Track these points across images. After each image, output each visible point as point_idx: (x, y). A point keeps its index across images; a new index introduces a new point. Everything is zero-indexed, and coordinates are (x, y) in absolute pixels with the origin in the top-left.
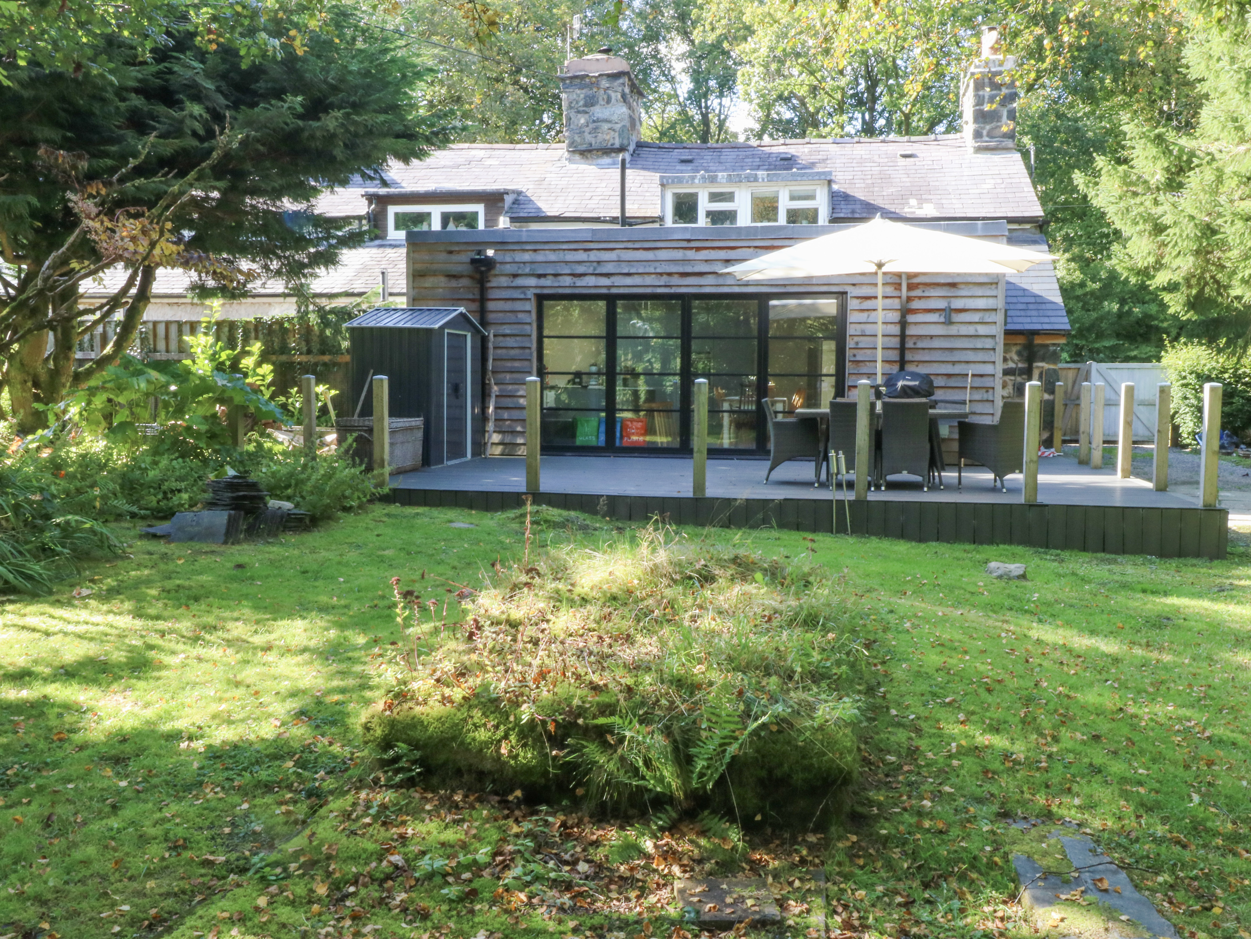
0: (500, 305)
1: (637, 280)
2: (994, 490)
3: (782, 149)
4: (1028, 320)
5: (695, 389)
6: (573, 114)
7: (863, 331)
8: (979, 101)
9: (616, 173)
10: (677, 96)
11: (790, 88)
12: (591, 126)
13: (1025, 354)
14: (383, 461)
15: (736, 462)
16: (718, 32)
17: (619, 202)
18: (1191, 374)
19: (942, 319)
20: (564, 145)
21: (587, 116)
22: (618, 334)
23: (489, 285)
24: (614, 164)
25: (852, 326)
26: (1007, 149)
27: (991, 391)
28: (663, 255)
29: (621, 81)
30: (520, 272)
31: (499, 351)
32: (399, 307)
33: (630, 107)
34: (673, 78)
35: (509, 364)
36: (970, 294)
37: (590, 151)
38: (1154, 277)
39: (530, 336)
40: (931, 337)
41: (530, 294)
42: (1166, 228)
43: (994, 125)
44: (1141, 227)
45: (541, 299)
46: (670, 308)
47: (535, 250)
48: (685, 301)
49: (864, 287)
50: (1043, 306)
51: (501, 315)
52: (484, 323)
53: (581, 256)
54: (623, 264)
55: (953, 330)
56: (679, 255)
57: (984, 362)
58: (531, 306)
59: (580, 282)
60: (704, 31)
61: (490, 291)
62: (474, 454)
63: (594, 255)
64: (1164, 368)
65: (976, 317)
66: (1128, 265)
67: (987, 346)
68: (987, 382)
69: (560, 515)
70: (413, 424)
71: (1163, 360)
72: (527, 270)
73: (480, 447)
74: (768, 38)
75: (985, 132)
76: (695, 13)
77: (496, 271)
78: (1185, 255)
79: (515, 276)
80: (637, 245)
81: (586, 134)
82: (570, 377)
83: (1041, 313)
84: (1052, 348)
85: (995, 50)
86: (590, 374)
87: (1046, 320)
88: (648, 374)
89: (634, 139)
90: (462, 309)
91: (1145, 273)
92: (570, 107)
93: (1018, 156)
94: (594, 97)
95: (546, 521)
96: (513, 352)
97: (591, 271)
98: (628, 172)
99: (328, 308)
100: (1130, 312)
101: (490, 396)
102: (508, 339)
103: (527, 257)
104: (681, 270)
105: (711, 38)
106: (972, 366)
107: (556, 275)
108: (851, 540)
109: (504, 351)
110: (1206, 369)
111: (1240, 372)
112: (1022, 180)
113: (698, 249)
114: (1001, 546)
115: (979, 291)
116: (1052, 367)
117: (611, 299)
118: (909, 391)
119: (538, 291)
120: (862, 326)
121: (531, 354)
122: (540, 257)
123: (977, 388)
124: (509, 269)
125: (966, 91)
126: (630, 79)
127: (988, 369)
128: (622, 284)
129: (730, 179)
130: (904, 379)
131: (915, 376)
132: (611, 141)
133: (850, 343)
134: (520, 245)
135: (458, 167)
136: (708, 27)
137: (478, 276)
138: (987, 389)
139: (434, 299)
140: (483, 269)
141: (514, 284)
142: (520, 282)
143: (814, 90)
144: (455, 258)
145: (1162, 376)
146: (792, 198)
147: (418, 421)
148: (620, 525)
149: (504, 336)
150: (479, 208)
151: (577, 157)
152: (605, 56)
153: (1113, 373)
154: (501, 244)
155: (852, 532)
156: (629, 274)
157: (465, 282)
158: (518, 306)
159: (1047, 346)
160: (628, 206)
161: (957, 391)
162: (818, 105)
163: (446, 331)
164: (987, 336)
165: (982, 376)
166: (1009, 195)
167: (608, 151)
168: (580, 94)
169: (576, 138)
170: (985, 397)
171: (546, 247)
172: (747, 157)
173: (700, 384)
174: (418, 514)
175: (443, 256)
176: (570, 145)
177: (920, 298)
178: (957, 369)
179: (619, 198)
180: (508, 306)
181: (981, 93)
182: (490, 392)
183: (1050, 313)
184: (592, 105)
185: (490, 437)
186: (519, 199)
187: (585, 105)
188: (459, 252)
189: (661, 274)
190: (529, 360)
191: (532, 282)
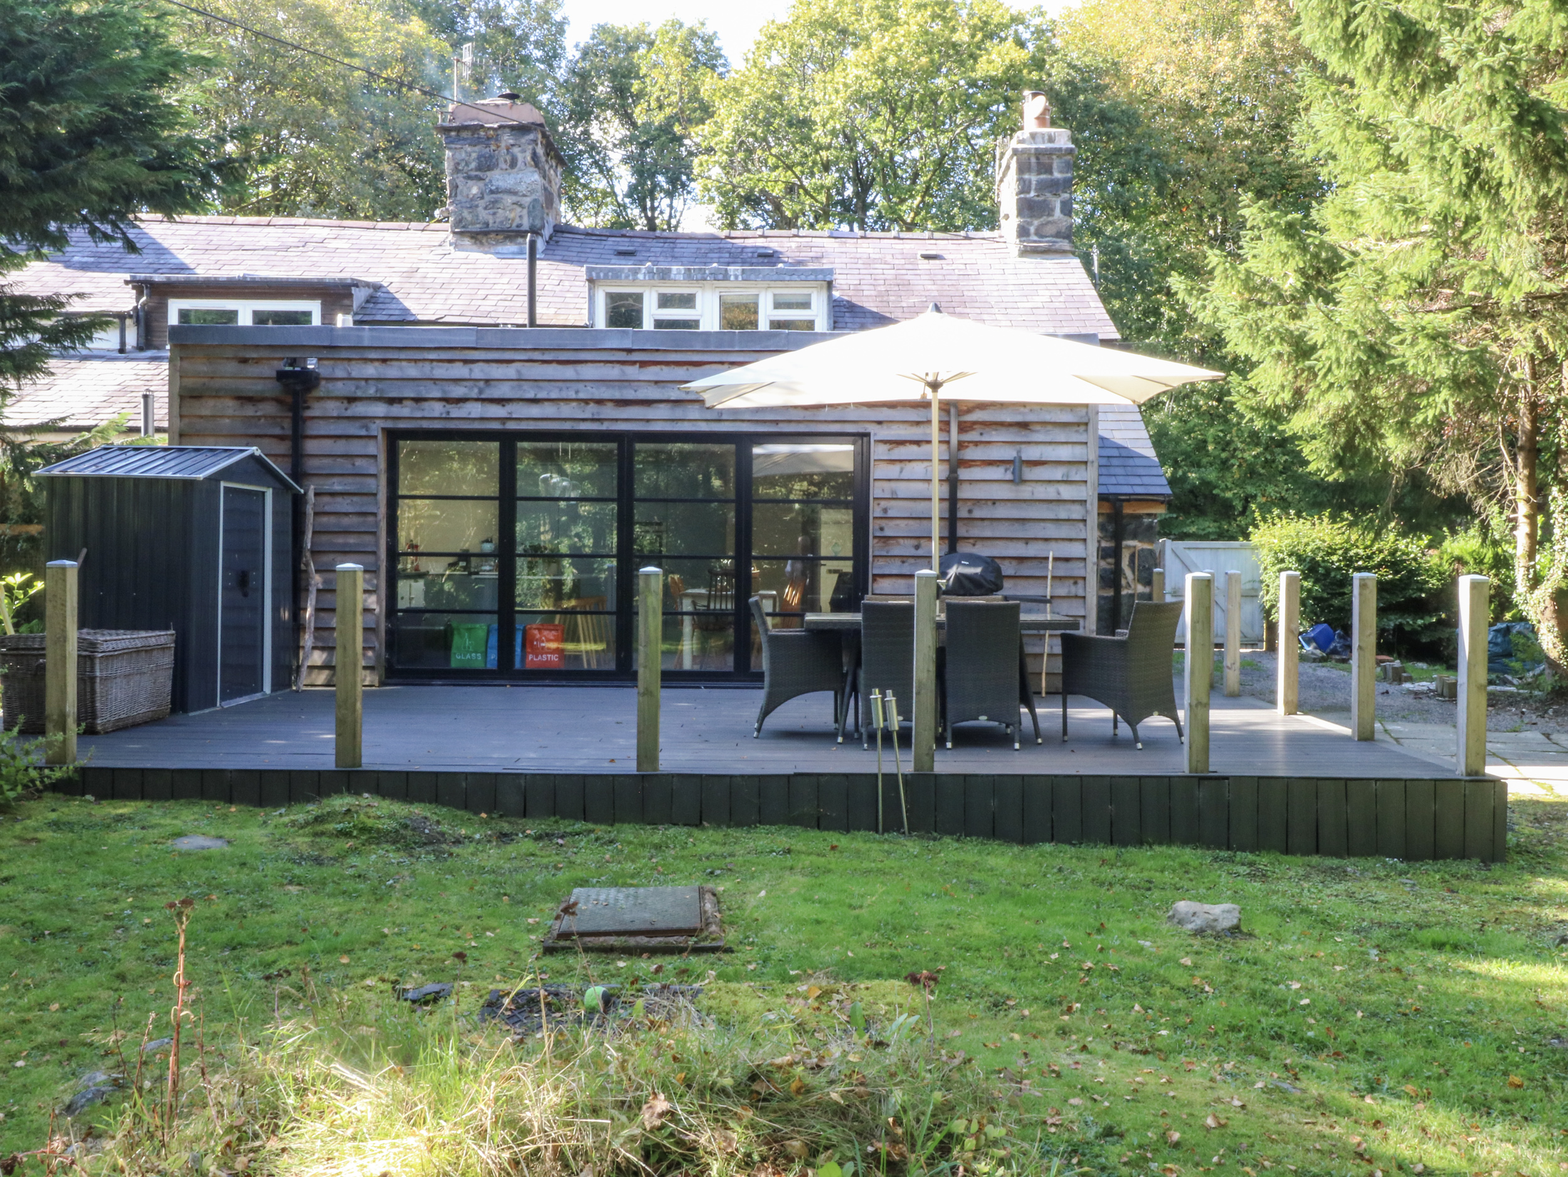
0: (327, 446)
1: (549, 410)
2: (1114, 743)
3: (760, 242)
4: (1113, 480)
5: (641, 583)
6: (460, 181)
7: (893, 492)
8: (1024, 187)
9: (523, 265)
10: (614, 194)
11: (761, 185)
12: (487, 198)
13: (1110, 528)
14: (63, 716)
15: (703, 691)
16: (668, 111)
17: (526, 304)
18: (1290, 555)
19: (1009, 476)
20: (448, 226)
21: (481, 184)
22: (519, 494)
23: (308, 413)
24: (521, 253)
25: (878, 484)
26: (1062, 252)
27: (1081, 582)
28: (588, 372)
29: (531, 136)
30: (359, 394)
31: (325, 519)
32: (159, 445)
33: (544, 176)
34: (609, 170)
35: (340, 540)
36: (1048, 439)
37: (486, 234)
38: (1289, 421)
39: (375, 495)
40: (994, 502)
41: (376, 428)
42: (1313, 349)
43: (1044, 219)
44: (1277, 347)
45: (394, 437)
46: (600, 458)
47: (384, 361)
48: (625, 440)
49: (895, 426)
50: (1131, 462)
51: (326, 461)
52: (299, 474)
53: (460, 371)
54: (526, 385)
55: (1025, 492)
56: (614, 372)
57: (1071, 540)
58: (377, 447)
59: (456, 412)
60: (649, 110)
61: (309, 423)
62: (275, 686)
63: (478, 371)
64: (1255, 548)
65: (1058, 473)
66: (1253, 402)
67: (1075, 516)
68: (1076, 569)
69: (391, 816)
70: (153, 641)
71: (1252, 537)
72: (371, 392)
73: (286, 673)
74: (733, 118)
75: (1032, 229)
76: (636, 86)
77: (320, 392)
78: (1341, 387)
79: (351, 400)
80: (548, 356)
81: (480, 209)
82: (451, 560)
83: (1129, 470)
84: (1146, 520)
85: (1041, 120)
86: (482, 555)
87: (1137, 481)
88: (576, 555)
89: (551, 221)
90: (254, 450)
91: (1275, 415)
92: (456, 170)
93: (1076, 262)
94: (491, 157)
95: (364, 829)
96: (346, 521)
97: (474, 394)
98: (540, 264)
99: (29, 448)
100: (1184, 478)
101: (307, 590)
102: (339, 499)
103: (370, 370)
104: (617, 395)
105: (659, 118)
106: (1053, 544)
107: (418, 400)
108: (913, 846)
109: (332, 520)
110: (1309, 549)
111: (1351, 553)
112: (1086, 292)
113: (643, 364)
114: (1157, 848)
115: (1061, 436)
116: (1147, 546)
117: (508, 440)
118: (966, 583)
119: (390, 424)
120: (893, 484)
121: (377, 524)
122: (392, 371)
123: (1060, 578)
124: (340, 388)
125: (1004, 174)
126: (544, 135)
127: (1076, 550)
128: (526, 416)
129: (689, 276)
130: (959, 563)
131: (974, 560)
132: (517, 221)
133: (875, 510)
134: (358, 352)
135: (287, 249)
136: (654, 104)
137: (289, 399)
138: (1075, 580)
139: (217, 435)
140: (298, 388)
141: (349, 413)
142: (359, 409)
143: (791, 189)
144: (252, 370)
145: (1254, 558)
146: (778, 305)
147: (164, 637)
148: (506, 827)
149: (333, 494)
150: (314, 307)
151: (467, 242)
152: (508, 102)
153: (1193, 555)
154: (330, 350)
155: (911, 829)
156: (535, 401)
157: (269, 409)
158: (356, 447)
159: (1139, 517)
160: (540, 310)
161: (1031, 581)
162: (798, 208)
163: (223, 484)
164: (1074, 501)
165: (1067, 560)
166: (1071, 312)
167: (512, 234)
168: (471, 153)
169: (466, 214)
170: (1073, 590)
171: (403, 355)
172: (711, 251)
173: (648, 575)
174: (120, 819)
175: (231, 367)
176: (458, 223)
177: (976, 443)
178: (1032, 550)
179: (526, 299)
180: (340, 447)
181: (1026, 176)
182: (308, 584)
183: (1141, 471)
184: (490, 169)
185: (306, 658)
186: (377, 294)
187: (479, 168)
188: (257, 361)
189: (586, 401)
190: (374, 533)
191: (380, 409)
